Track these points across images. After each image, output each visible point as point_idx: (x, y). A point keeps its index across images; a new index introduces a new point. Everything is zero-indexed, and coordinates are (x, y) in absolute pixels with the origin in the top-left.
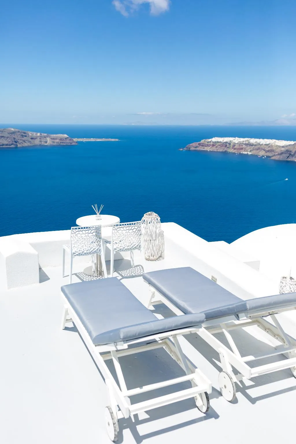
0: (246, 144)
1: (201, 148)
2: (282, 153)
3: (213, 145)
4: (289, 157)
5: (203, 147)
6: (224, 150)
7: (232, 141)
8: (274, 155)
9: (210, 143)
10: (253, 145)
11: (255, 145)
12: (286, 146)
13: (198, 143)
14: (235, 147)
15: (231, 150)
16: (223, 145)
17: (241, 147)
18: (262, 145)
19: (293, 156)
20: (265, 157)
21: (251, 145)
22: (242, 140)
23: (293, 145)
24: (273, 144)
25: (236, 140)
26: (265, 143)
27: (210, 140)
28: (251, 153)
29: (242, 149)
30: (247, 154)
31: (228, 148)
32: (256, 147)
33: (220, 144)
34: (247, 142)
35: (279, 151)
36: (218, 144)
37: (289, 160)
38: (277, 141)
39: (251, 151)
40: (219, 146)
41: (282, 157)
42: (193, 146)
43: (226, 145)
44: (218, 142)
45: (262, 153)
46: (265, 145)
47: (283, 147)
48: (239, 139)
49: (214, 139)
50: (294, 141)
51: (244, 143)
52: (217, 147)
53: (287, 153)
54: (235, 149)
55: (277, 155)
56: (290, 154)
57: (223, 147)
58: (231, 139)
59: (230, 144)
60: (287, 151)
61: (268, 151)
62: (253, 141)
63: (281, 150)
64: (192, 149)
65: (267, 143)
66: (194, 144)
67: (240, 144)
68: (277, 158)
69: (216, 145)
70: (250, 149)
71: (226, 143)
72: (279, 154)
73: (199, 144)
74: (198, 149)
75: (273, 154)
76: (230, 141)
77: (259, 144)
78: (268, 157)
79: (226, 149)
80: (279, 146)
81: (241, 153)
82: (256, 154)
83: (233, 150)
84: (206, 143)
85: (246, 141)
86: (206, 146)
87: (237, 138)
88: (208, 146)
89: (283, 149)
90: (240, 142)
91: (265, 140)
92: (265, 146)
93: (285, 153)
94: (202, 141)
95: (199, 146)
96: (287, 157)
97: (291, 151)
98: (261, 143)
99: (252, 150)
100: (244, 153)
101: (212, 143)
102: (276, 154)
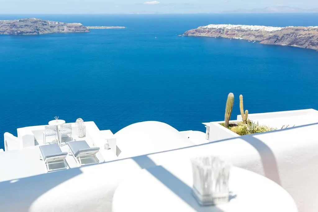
0: (238, 30)
1: (198, 34)
2: (270, 38)
3: (209, 32)
4: (276, 42)
5: (200, 33)
6: (218, 36)
7: (226, 27)
8: (263, 40)
9: (205, 30)
10: (244, 31)
11: (246, 31)
12: (274, 32)
13: (195, 29)
14: (228, 33)
15: (224, 36)
16: (217, 31)
17: (233, 33)
18: (252, 31)
19: (280, 40)
20: (255, 41)
21: (243, 31)
22: (234, 26)
23: (280, 30)
24: (262, 30)
25: (229, 27)
26: (255, 29)
27: (205, 27)
28: (242, 38)
29: (234, 34)
30: (239, 39)
31: (222, 33)
32: (247, 33)
33: (214, 30)
34: (239, 29)
35: (267, 36)
36: (213, 30)
37: (276, 44)
38: (266, 27)
39: (242, 36)
40: (214, 32)
41: (270, 41)
42: (191, 32)
43: (220, 32)
44: (213, 29)
45: (252, 38)
46: (255, 30)
47: (271, 32)
48: (232, 25)
49: (210, 26)
50: (281, 27)
51: (236, 29)
52: (212, 33)
53: (274, 38)
54: (228, 35)
55: (266, 40)
56: (277, 39)
57: (217, 33)
58: (225, 26)
59: (223, 30)
60: (275, 36)
61: (258, 36)
62: (244, 27)
63: (270, 36)
64: (190, 35)
65: (257, 29)
66: (191, 31)
67: (232, 30)
68: (265, 42)
69: (211, 31)
70: (242, 34)
71: (220, 29)
72: (267, 39)
73: (196, 31)
74: (195, 35)
75: (262, 38)
76: (224, 27)
77: (250, 30)
78: (257, 41)
79: (219, 35)
80: (268, 32)
81: (234, 38)
82: (246, 39)
83: (226, 35)
84: (202, 30)
85: (238, 27)
86: (202, 32)
87: (230, 25)
88: (204, 32)
89: (271, 34)
90: (233, 28)
91: (256, 26)
92: (255, 32)
93: (273, 38)
94: (199, 28)
95: (195, 32)
96: (274, 42)
97: (278, 36)
98: (251, 29)
99: (244, 36)
100: (236, 38)
101: (207, 30)
102: (265, 38)
